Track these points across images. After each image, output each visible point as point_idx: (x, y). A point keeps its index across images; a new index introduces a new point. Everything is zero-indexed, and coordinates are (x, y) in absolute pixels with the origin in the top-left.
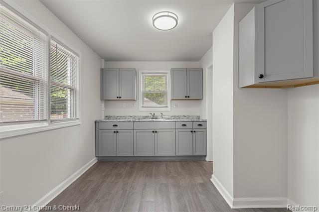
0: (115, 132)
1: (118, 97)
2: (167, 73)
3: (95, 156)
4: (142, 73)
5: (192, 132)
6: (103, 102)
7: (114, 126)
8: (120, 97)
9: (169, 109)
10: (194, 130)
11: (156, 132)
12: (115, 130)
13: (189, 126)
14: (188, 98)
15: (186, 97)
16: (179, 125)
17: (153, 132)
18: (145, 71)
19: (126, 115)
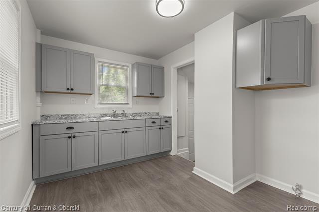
0: (69, 138)
1: (68, 89)
2: (128, 67)
3: (31, 178)
4: (99, 62)
5: (160, 129)
6: (39, 94)
7: (67, 129)
8: (72, 89)
9: (130, 106)
10: (162, 127)
11: (126, 132)
12: (70, 135)
13: (158, 122)
14: (152, 95)
15: (151, 94)
16: (149, 123)
17: (123, 132)
18: (103, 60)
19: (76, 113)
